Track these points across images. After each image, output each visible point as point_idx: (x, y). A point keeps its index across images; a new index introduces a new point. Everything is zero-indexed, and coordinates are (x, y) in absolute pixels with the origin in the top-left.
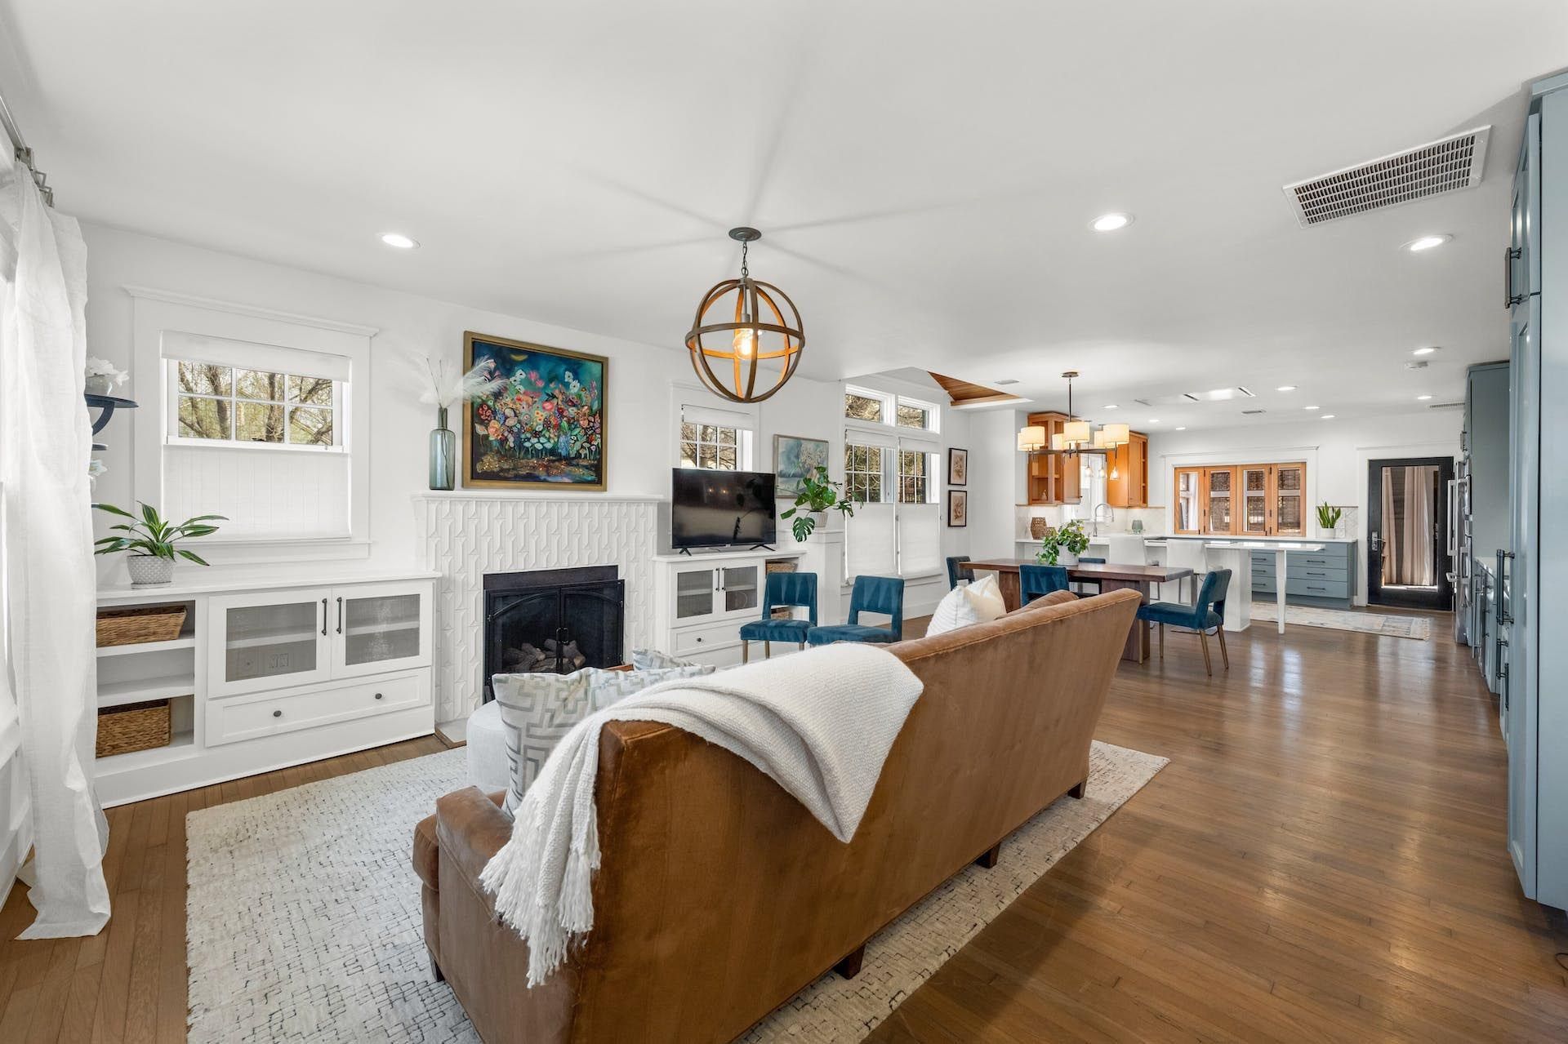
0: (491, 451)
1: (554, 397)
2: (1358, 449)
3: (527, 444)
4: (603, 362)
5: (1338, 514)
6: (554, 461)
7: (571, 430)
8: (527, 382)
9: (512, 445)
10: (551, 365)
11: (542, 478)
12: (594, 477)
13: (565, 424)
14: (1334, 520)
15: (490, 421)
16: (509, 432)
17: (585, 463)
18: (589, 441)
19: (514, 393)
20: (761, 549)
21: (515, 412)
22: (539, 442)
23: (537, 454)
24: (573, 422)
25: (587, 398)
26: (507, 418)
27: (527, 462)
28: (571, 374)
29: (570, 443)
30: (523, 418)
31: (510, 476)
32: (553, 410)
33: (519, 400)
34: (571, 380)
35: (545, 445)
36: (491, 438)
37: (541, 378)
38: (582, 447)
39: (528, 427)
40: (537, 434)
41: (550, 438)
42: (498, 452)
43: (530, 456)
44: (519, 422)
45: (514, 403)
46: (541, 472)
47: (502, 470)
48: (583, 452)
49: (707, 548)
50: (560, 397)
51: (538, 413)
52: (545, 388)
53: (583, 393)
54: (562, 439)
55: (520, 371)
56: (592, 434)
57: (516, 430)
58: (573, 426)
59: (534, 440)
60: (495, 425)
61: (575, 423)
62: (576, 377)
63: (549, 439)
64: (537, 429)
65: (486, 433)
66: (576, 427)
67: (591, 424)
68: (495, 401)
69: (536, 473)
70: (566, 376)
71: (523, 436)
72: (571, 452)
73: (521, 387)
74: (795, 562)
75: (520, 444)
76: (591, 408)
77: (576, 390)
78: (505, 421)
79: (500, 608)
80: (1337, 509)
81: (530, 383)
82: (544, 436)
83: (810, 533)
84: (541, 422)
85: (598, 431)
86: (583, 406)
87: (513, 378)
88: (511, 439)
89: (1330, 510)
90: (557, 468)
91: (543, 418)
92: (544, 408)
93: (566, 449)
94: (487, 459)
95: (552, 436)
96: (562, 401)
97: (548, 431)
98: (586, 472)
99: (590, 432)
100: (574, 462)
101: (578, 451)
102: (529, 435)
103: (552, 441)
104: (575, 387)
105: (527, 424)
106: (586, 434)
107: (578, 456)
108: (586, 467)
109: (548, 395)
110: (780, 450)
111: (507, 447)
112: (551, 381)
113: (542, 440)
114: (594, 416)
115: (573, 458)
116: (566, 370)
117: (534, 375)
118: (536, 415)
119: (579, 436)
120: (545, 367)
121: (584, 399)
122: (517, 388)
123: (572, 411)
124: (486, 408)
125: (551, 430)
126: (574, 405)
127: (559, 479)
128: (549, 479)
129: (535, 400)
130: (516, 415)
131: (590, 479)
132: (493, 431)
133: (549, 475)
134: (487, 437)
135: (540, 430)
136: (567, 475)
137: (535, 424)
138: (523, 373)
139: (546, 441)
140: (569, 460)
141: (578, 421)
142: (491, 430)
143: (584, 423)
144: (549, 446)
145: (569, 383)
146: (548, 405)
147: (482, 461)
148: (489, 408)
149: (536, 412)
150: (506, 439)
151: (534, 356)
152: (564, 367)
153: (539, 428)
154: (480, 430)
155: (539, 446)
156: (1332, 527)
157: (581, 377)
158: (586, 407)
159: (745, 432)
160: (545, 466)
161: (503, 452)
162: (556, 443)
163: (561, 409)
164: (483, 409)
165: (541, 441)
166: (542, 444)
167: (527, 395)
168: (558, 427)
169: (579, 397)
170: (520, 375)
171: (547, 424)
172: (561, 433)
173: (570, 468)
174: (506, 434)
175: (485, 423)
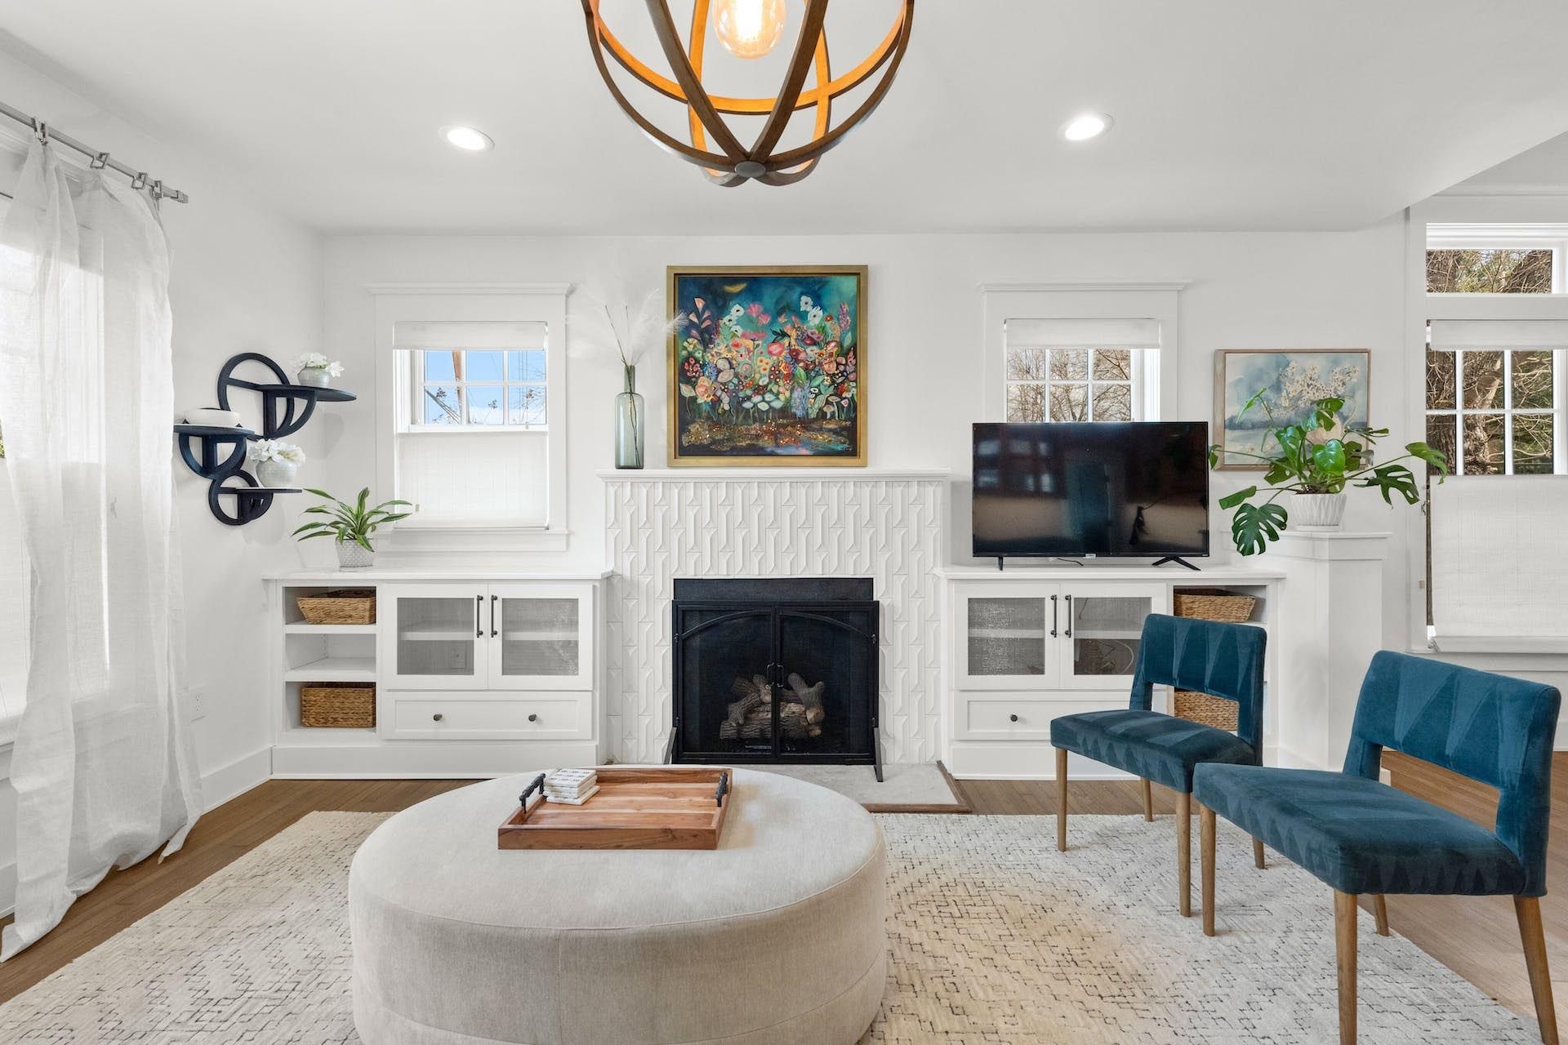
0: (700, 417)
1: (784, 335)
3: (748, 405)
4: (858, 274)
6: (785, 426)
7: (809, 378)
8: (746, 321)
9: (727, 407)
10: (780, 291)
11: (769, 450)
12: (846, 446)
13: (800, 371)
15: (697, 378)
16: (723, 390)
17: (832, 426)
18: (838, 392)
19: (729, 337)
20: (1171, 566)
21: (730, 363)
22: (764, 400)
23: (758, 416)
24: (812, 370)
25: (833, 330)
26: (719, 371)
27: (747, 430)
28: (809, 300)
29: (809, 399)
30: (741, 370)
31: (725, 449)
32: (783, 354)
33: (737, 345)
34: (809, 308)
35: (772, 404)
36: (700, 401)
37: (765, 312)
38: (828, 403)
39: (747, 381)
40: (760, 390)
41: (779, 393)
42: (709, 418)
43: (751, 421)
44: (736, 375)
45: (730, 351)
46: (766, 443)
47: (714, 442)
48: (829, 410)
49: (1051, 559)
50: (793, 334)
51: (761, 361)
52: (771, 323)
53: (828, 324)
54: (796, 394)
55: (737, 307)
56: (842, 382)
57: (731, 386)
58: (813, 374)
59: (757, 399)
60: (704, 382)
61: (817, 369)
62: (818, 301)
63: (777, 395)
64: (761, 383)
65: (693, 394)
66: (818, 374)
67: (842, 368)
68: (704, 351)
69: (761, 443)
70: (802, 303)
71: (741, 394)
72: (810, 411)
73: (738, 328)
74: (1259, 595)
75: (737, 403)
76: (840, 345)
77: (817, 321)
78: (717, 376)
79: (695, 625)
81: (751, 321)
82: (771, 391)
83: (1274, 537)
84: (767, 372)
85: (852, 377)
86: (828, 343)
87: (728, 317)
88: (726, 399)
90: (791, 435)
91: (768, 367)
92: (770, 353)
93: (803, 408)
94: (694, 428)
95: (781, 390)
96: (796, 339)
97: (777, 383)
98: (833, 437)
99: (840, 380)
100: (814, 426)
101: (821, 409)
102: (749, 392)
103: (782, 397)
104: (815, 316)
105: (746, 377)
106: (833, 382)
107: (822, 415)
108: (834, 432)
109: (775, 333)
110: (1231, 377)
111: (720, 411)
112: (779, 314)
113: (768, 397)
114: (846, 355)
115: (814, 420)
116: (802, 294)
117: (756, 309)
118: (759, 364)
119: (822, 387)
120: (770, 295)
121: (830, 331)
122: (733, 329)
123: (812, 352)
124: (693, 362)
125: (781, 383)
126: (814, 343)
127: (793, 451)
128: (779, 451)
129: (757, 342)
130: (731, 367)
131: (839, 448)
132: (702, 393)
133: (778, 445)
134: (694, 399)
135: (765, 383)
136: (805, 445)
137: (757, 376)
138: (741, 309)
139: (773, 397)
140: (806, 423)
141: (821, 364)
142: (700, 390)
143: (832, 368)
144: (777, 405)
145: (806, 313)
146: (775, 348)
147: (689, 431)
148: (697, 361)
149: (759, 359)
150: (719, 400)
151: (754, 283)
152: (799, 290)
153: (764, 381)
154: (687, 391)
155: (763, 407)
157: (825, 302)
158: (833, 344)
159: (1148, 352)
160: (772, 433)
161: (715, 417)
162: (788, 401)
163: (795, 350)
164: (689, 363)
165: (767, 399)
166: (768, 403)
167: (746, 338)
168: (791, 376)
169: (823, 329)
170: (736, 311)
171: (775, 374)
172: (796, 384)
173: (808, 434)
174: (719, 393)
175: (692, 382)
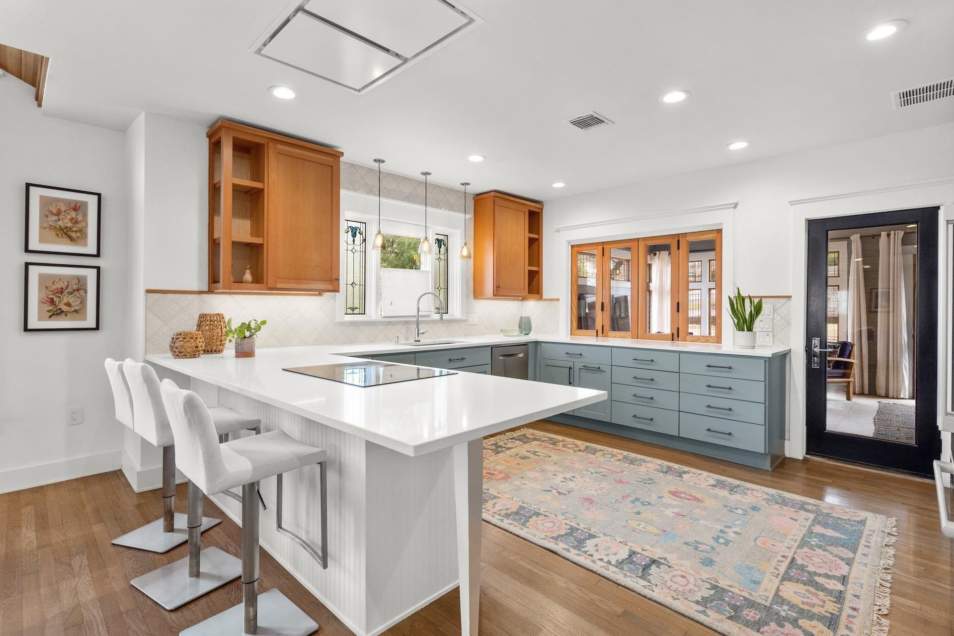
2: (792, 203)
5: (758, 309)
14: (753, 317)
80: (756, 301)
89: (747, 301)
156: (750, 329)
